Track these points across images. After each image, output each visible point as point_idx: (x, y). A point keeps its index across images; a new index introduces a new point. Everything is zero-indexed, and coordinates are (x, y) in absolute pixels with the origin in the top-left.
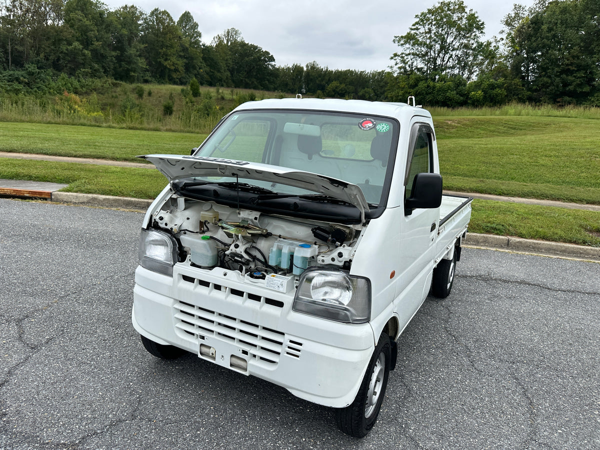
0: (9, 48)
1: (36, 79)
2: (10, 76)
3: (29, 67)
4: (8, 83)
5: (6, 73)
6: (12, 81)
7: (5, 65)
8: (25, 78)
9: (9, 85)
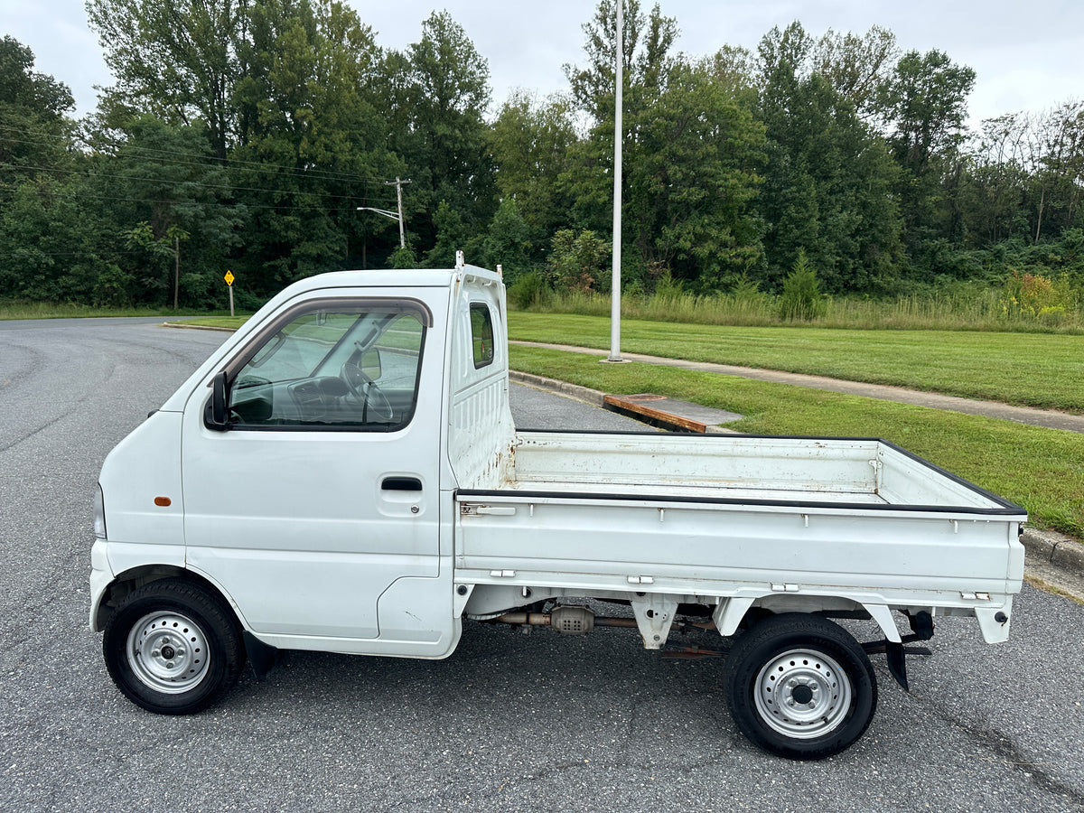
0: (1041, 207)
1: (1077, 254)
2: (1031, 254)
3: (1068, 235)
4: (1025, 267)
5: (1026, 250)
6: (1033, 263)
7: (1029, 236)
8: (1056, 254)
9: (1026, 270)
